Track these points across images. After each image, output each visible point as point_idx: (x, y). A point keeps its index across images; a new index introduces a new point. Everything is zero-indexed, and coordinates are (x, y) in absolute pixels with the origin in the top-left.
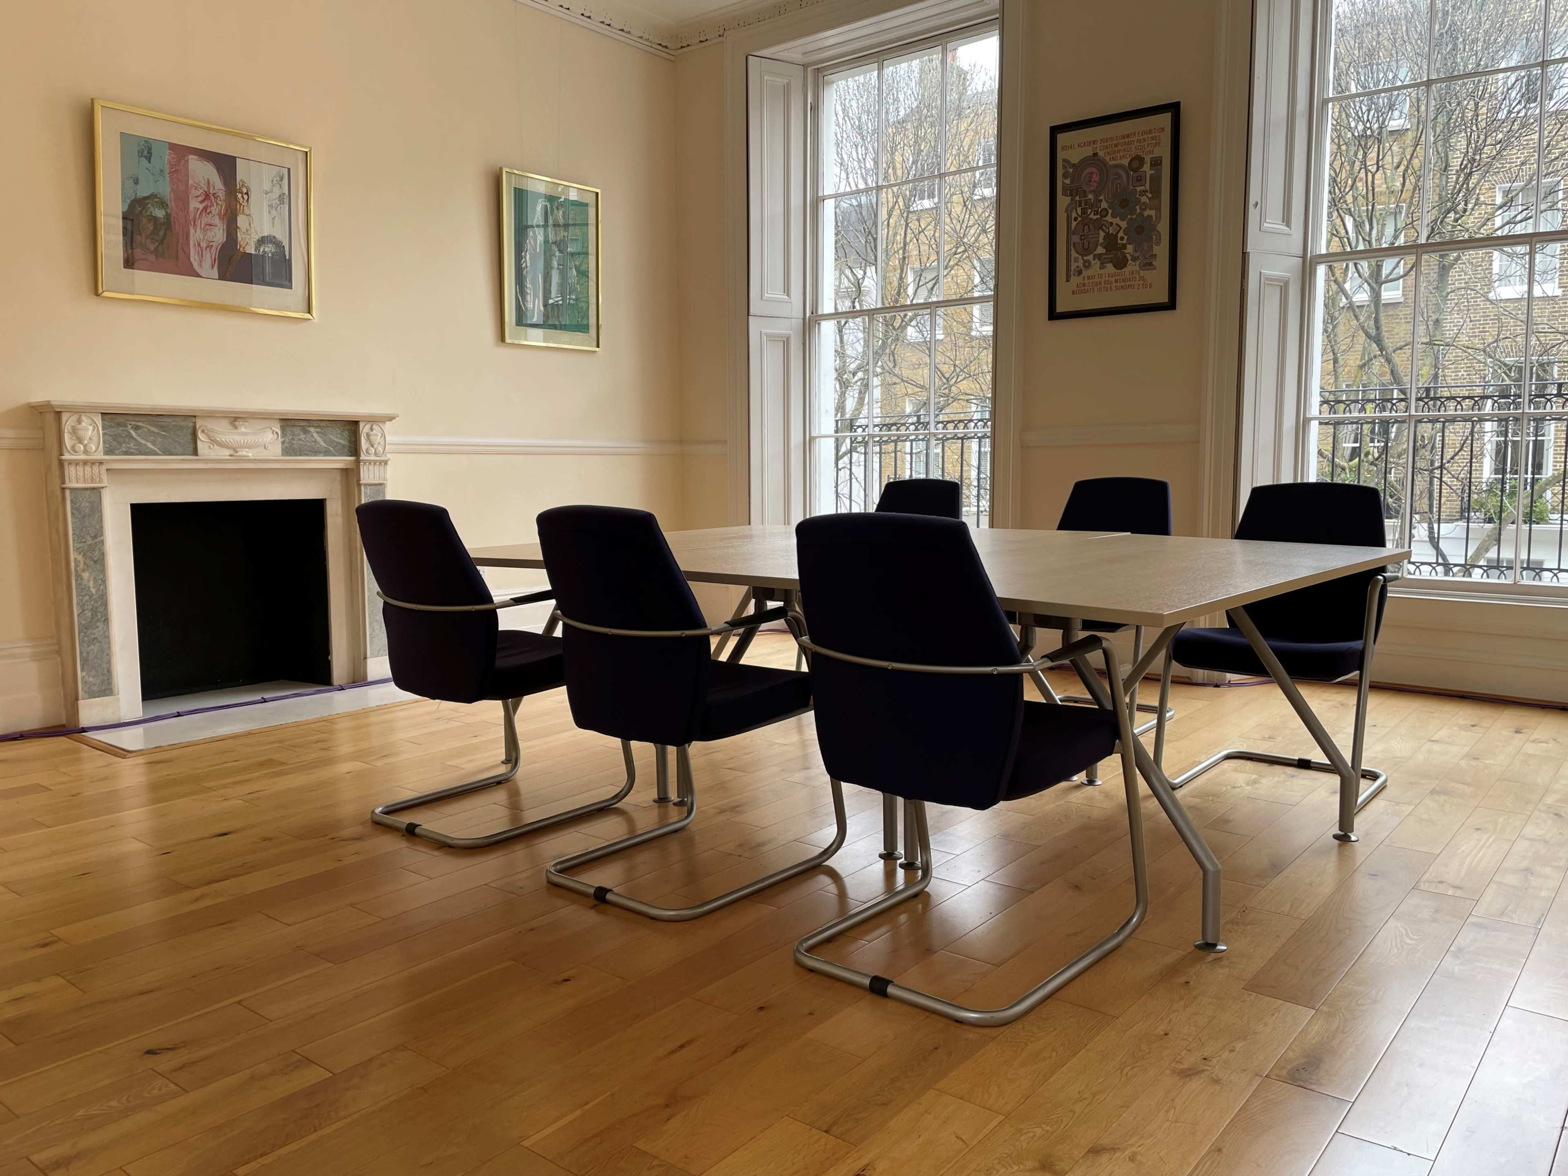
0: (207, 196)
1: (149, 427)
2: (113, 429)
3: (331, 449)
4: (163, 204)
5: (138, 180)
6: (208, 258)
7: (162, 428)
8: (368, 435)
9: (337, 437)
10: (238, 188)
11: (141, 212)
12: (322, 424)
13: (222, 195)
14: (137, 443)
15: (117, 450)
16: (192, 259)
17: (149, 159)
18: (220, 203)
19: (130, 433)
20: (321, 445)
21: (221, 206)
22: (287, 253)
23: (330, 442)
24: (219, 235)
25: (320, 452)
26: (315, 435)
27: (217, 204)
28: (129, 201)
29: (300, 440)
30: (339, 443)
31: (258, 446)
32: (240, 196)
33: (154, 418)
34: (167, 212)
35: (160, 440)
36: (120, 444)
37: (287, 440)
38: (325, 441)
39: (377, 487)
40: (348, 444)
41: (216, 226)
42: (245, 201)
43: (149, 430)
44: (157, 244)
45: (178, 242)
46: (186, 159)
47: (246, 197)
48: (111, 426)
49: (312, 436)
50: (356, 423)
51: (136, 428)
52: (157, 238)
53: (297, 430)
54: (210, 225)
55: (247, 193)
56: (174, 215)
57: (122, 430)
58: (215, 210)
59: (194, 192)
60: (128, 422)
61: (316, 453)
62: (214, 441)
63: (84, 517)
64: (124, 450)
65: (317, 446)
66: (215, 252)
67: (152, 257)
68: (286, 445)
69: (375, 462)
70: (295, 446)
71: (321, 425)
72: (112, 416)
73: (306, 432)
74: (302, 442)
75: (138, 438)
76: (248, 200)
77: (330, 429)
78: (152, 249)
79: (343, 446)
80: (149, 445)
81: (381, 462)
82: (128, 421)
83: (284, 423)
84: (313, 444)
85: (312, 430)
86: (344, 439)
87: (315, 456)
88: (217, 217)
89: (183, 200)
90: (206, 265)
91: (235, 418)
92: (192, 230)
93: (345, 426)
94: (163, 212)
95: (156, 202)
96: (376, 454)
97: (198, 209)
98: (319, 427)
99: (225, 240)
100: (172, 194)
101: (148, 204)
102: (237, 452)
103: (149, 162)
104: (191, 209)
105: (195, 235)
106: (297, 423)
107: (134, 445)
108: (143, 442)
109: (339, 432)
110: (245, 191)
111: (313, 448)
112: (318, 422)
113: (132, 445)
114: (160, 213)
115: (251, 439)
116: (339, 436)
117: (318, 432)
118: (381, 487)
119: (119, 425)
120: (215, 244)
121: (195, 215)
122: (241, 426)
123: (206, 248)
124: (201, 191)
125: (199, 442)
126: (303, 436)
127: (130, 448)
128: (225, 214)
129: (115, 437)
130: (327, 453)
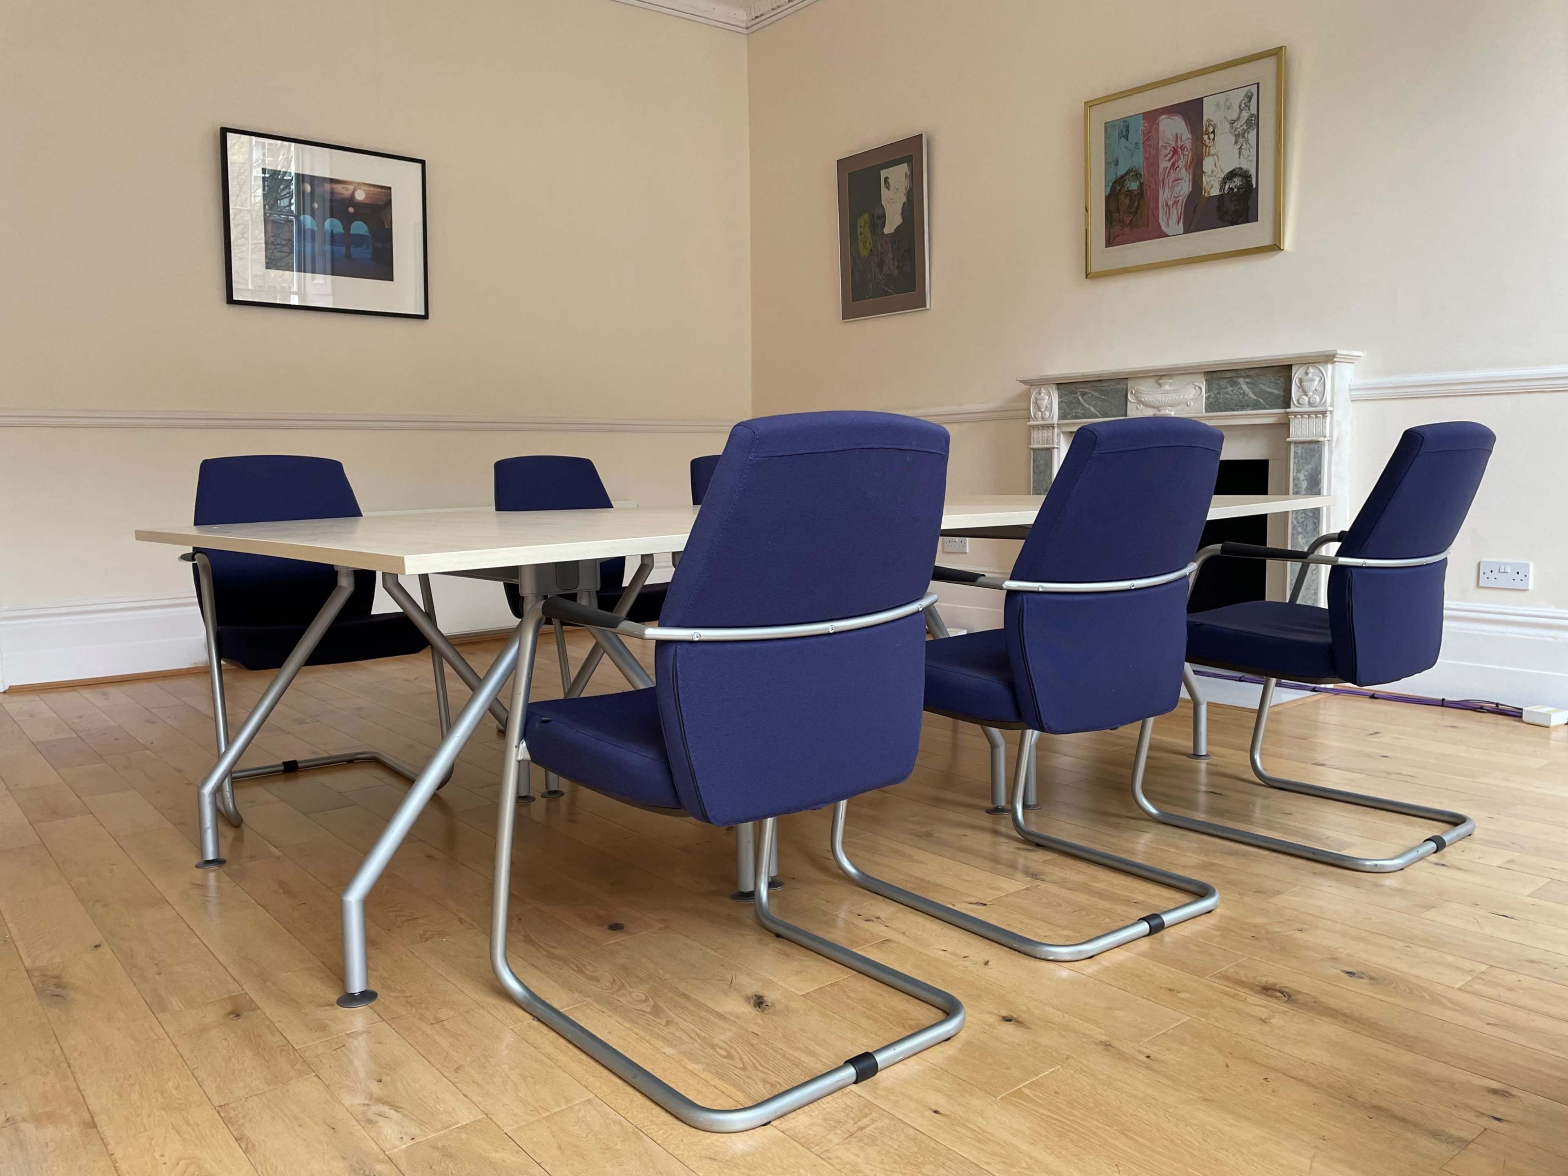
0: (1175, 151)
1: (1092, 392)
2: (1068, 397)
3: (1262, 401)
4: (1137, 175)
5: (1118, 161)
6: (1174, 215)
7: (1101, 392)
8: (1301, 381)
9: (1269, 387)
10: (1204, 129)
11: (1120, 190)
12: (1252, 373)
13: (1188, 144)
14: (1084, 408)
15: (1069, 414)
16: (1160, 221)
17: (1126, 137)
18: (1186, 153)
19: (1078, 399)
20: (1250, 398)
21: (1188, 156)
22: (1254, 182)
23: (1261, 393)
24: (1185, 188)
25: (1248, 406)
26: (1244, 387)
27: (1184, 155)
28: (1110, 184)
29: (1227, 393)
30: (1271, 394)
31: (1179, 404)
32: (1206, 137)
33: (1095, 384)
34: (1140, 182)
35: (1100, 403)
36: (1071, 409)
37: (1213, 395)
38: (1254, 393)
39: (1312, 446)
40: (1283, 394)
41: (1183, 179)
42: (1211, 141)
43: (1092, 395)
44: (1132, 216)
45: (1149, 208)
46: (1157, 122)
47: (1212, 136)
48: (1066, 395)
49: (1241, 388)
50: (1290, 367)
51: (1083, 394)
52: (1132, 211)
53: (1223, 383)
54: (1178, 180)
55: (1213, 132)
56: (1146, 182)
57: (1074, 397)
58: (1181, 163)
59: (1164, 152)
60: (1078, 390)
61: (1243, 407)
62: (1140, 402)
63: (1041, 472)
64: (1074, 414)
65: (1245, 398)
66: (1180, 207)
67: (1127, 230)
68: (1211, 400)
69: (1309, 414)
70: (1221, 400)
71: (1250, 374)
72: (1066, 385)
73: (1234, 384)
74: (1227, 396)
75: (1084, 403)
76: (1214, 139)
77: (1262, 377)
78: (1128, 222)
79: (1277, 397)
80: (1092, 409)
81: (1316, 413)
82: (1077, 388)
83: (1209, 376)
84: (1241, 397)
85: (1241, 380)
86: (1278, 389)
87: (1241, 410)
88: (1184, 170)
89: (1152, 163)
90: (1171, 222)
91: (1159, 376)
92: (1161, 192)
93: (1278, 372)
94: (1138, 183)
95: (1132, 176)
96: (1310, 404)
97: (1167, 168)
98: (1248, 376)
99: (1191, 190)
100: (1145, 162)
101: (1125, 180)
102: (1160, 411)
103: (1127, 140)
104: (1161, 170)
105: (1165, 195)
106: (1223, 375)
107: (1081, 410)
108: (1087, 406)
109: (1273, 380)
110: (1211, 129)
111: (1240, 402)
112: (1246, 371)
113: (1080, 410)
114: (1134, 186)
115: (1172, 397)
116: (1272, 385)
117: (1247, 383)
118: (1316, 446)
119: (1072, 392)
120: (1181, 198)
121: (1164, 175)
122: (1166, 383)
123: (1173, 205)
124: (1170, 148)
125: (1129, 403)
126: (1230, 389)
127: (1077, 413)
128: (1191, 163)
129: (1069, 403)
130: (1256, 406)
